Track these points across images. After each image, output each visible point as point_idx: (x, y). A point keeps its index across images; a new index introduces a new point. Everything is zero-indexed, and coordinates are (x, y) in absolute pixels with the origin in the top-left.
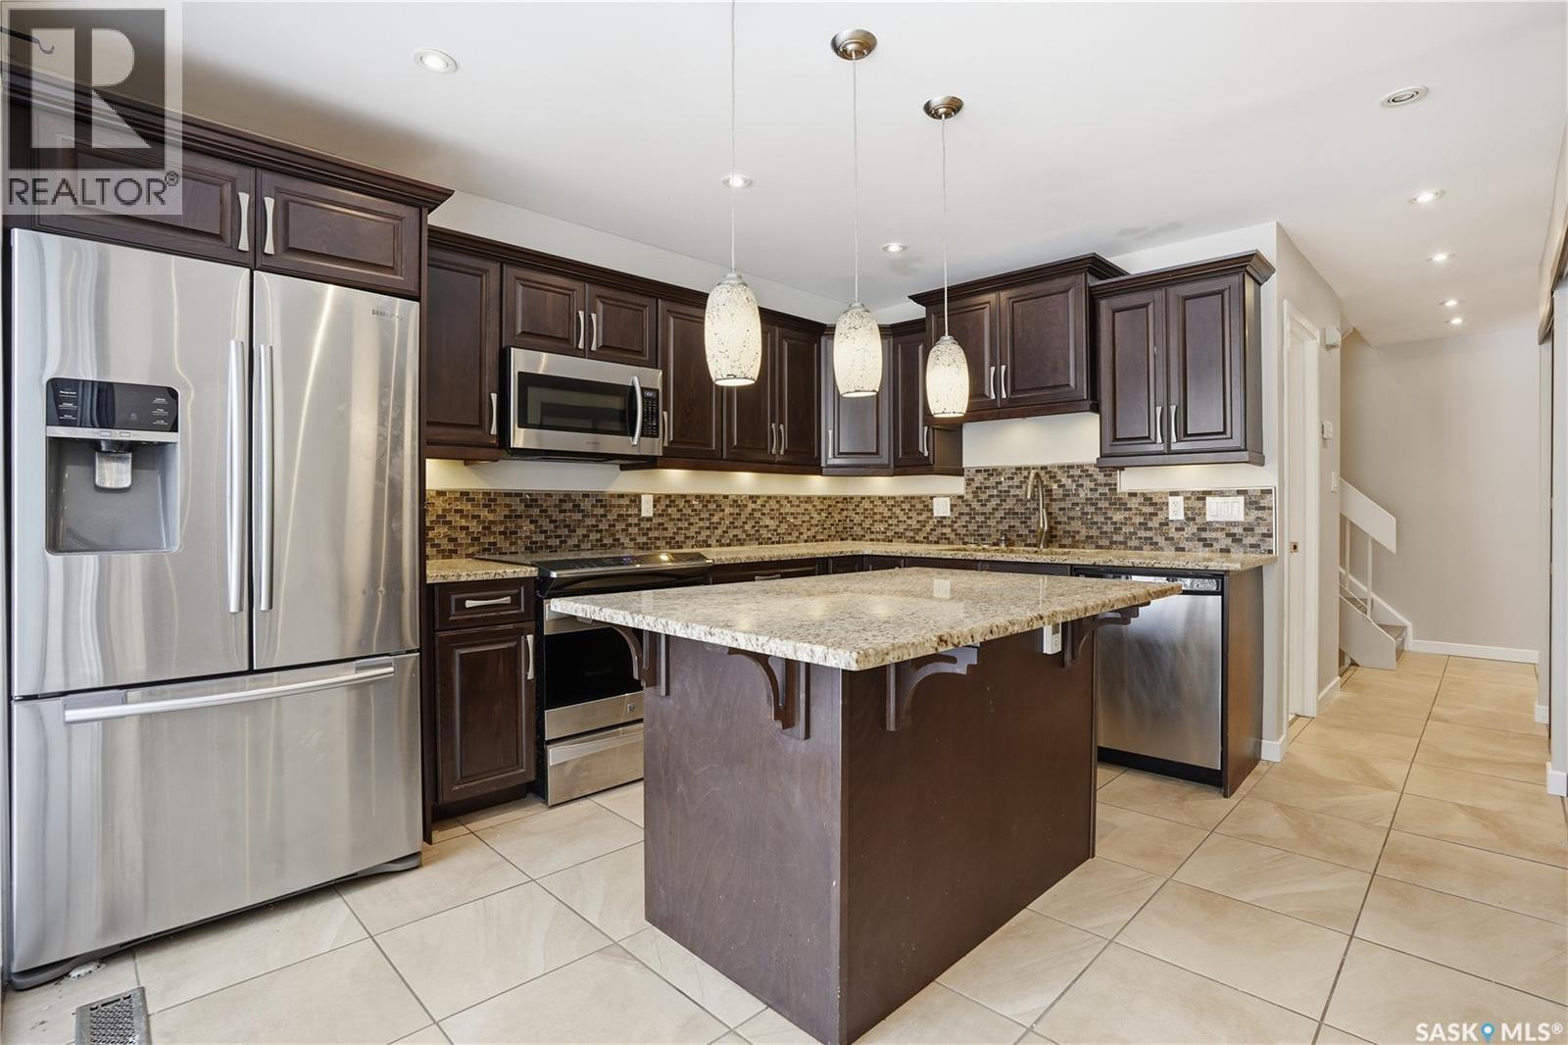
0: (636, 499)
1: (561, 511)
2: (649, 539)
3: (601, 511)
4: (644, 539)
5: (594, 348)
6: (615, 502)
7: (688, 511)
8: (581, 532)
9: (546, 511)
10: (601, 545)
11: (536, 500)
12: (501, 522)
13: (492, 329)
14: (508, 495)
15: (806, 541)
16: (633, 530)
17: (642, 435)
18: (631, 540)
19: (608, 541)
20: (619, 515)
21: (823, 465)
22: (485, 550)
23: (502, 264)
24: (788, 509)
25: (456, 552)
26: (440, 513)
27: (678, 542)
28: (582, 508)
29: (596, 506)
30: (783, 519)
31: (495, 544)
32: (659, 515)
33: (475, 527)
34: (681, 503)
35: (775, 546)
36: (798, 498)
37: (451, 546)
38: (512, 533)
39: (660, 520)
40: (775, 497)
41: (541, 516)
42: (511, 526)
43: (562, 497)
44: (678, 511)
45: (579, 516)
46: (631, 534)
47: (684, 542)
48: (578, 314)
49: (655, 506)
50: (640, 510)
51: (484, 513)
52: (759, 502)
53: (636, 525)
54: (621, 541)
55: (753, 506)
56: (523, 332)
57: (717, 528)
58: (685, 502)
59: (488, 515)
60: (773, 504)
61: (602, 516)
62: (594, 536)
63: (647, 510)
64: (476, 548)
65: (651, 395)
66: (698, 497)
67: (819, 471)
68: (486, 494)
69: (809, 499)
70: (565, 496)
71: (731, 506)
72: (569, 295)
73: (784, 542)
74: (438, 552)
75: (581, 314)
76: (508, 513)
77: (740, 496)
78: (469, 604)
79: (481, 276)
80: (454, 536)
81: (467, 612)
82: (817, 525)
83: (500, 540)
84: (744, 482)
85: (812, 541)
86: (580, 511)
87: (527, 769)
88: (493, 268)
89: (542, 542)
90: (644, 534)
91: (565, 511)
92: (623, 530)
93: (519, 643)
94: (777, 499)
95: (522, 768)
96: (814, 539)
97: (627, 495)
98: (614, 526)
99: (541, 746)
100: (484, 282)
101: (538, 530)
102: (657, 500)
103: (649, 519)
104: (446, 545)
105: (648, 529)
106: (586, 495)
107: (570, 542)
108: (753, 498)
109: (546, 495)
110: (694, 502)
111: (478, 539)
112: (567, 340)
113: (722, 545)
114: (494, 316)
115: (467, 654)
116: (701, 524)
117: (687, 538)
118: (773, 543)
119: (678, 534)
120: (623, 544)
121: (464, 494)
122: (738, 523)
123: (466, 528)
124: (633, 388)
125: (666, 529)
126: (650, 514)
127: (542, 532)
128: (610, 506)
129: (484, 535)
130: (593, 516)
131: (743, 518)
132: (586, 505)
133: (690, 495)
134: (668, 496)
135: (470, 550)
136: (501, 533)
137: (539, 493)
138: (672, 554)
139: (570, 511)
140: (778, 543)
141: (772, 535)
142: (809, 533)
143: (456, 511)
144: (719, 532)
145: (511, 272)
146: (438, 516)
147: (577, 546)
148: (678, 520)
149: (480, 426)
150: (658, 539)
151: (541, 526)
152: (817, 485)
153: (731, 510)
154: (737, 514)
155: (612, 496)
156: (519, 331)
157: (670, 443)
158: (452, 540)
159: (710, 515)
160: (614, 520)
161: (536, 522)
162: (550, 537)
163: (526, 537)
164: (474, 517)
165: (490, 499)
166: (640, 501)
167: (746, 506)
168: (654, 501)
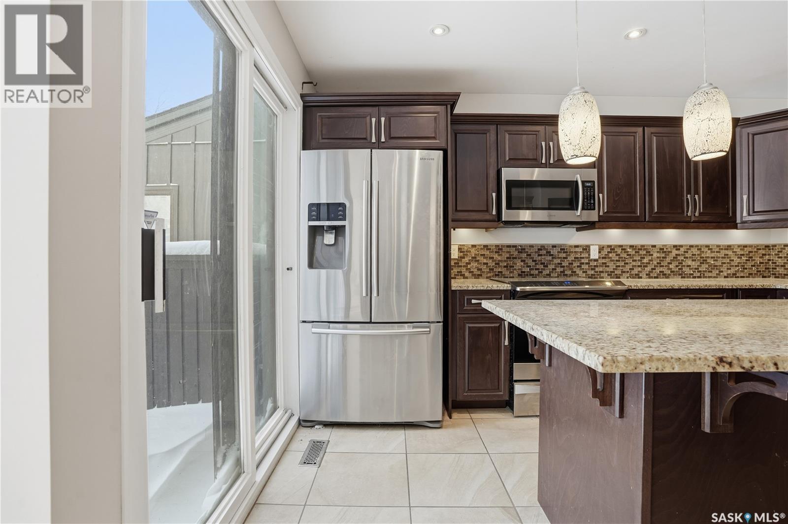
0: (587, 249)
1: (539, 255)
2: (596, 272)
3: (564, 255)
4: (593, 272)
5: (552, 161)
6: (573, 250)
7: (624, 255)
8: (551, 267)
9: (530, 255)
10: (564, 275)
11: (525, 249)
12: (505, 261)
13: (493, 159)
14: (509, 246)
15: (725, 277)
16: (585, 267)
17: (583, 209)
18: (583, 272)
19: (569, 272)
20: (575, 258)
21: (738, 221)
22: (496, 275)
23: (497, 125)
24: (709, 253)
25: (481, 275)
26: (473, 256)
27: (617, 274)
28: (552, 253)
29: (560, 252)
30: (704, 261)
31: (501, 272)
32: (603, 258)
33: (491, 263)
34: (619, 251)
35: (697, 279)
36: (718, 246)
37: (479, 273)
38: (511, 267)
39: (604, 261)
40: (697, 246)
41: (527, 258)
42: (511, 263)
43: (540, 247)
44: (617, 255)
45: (550, 258)
46: (583, 269)
47: (622, 275)
48: (541, 144)
49: (599, 252)
50: (589, 255)
51: (496, 256)
52: (682, 249)
53: (586, 263)
54: (577, 273)
55: (677, 252)
56: (510, 159)
57: (647, 266)
58: (622, 249)
59: (498, 257)
60: (695, 251)
61: (564, 258)
62: (559, 270)
63: (594, 254)
64: (492, 274)
65: (587, 184)
66: (631, 246)
67: (735, 226)
68: (497, 246)
69: (729, 247)
70: (541, 246)
71: (658, 252)
72: (536, 134)
73: (706, 277)
74: (473, 275)
75: (543, 144)
76: (508, 256)
77: (666, 246)
78: (474, 301)
79: (486, 134)
80: (480, 268)
81: (472, 305)
82: (736, 266)
83: (504, 271)
84: (669, 236)
85: (731, 277)
86: (550, 255)
87: (504, 393)
88: (493, 128)
89: (527, 272)
90: (592, 269)
91: (541, 255)
92: (578, 266)
93: (501, 325)
94: (699, 248)
95: (501, 391)
96: (734, 275)
97: (581, 246)
98: (572, 264)
99: (511, 382)
100: (488, 137)
101: (525, 266)
102: (601, 249)
103: (596, 260)
104: (476, 272)
105: (595, 266)
106: (554, 246)
107: (545, 273)
108: (677, 247)
109: (530, 246)
110: (628, 250)
111: (493, 269)
112: (535, 159)
113: (650, 277)
114: (494, 154)
115: (472, 327)
116: (634, 263)
117: (623, 272)
118: (694, 277)
119: (616, 269)
120: (578, 274)
121: (486, 246)
122: (665, 263)
123: (487, 264)
124: (577, 182)
125: (608, 266)
126: (597, 257)
127: (528, 266)
128: (570, 252)
129: (496, 267)
130: (559, 258)
131: (668, 260)
132: (554, 252)
133: (625, 245)
134: (609, 246)
135: (489, 275)
136: (505, 267)
137: (526, 245)
138: (614, 281)
139: (544, 255)
140: (699, 277)
141: (694, 272)
142: (729, 272)
143: (481, 255)
144: (648, 269)
145: (502, 128)
146: (472, 257)
147: (549, 275)
148: (617, 261)
149: (487, 211)
150: (603, 272)
151: (527, 263)
152: (737, 237)
153: (658, 255)
154: (663, 257)
155: (571, 246)
156: (507, 159)
157: (604, 213)
158: (479, 269)
159: (641, 258)
160: (572, 260)
161: (524, 261)
162: (533, 269)
163: (519, 269)
164: (491, 258)
165: (499, 249)
166: (589, 250)
167: (671, 252)
168: (599, 249)
